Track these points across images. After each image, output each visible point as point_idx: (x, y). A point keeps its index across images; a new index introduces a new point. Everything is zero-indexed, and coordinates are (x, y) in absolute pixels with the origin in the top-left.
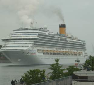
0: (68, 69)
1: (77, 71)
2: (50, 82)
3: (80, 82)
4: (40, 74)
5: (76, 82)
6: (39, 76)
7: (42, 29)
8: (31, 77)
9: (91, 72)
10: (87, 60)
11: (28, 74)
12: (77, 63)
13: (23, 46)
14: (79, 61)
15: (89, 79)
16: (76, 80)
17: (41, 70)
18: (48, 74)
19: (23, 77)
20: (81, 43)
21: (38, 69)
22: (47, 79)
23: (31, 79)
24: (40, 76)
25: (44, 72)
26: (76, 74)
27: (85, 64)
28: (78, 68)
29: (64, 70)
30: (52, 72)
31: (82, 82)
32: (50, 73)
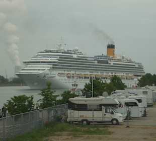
0: (62, 95)
1: (73, 97)
2: (40, 111)
3: (77, 111)
4: (26, 101)
5: (72, 111)
6: (25, 103)
7: (71, 51)
8: (16, 105)
9: (92, 98)
10: (86, 84)
11: (12, 101)
12: (75, 87)
13: (39, 70)
14: (77, 85)
15: (88, 108)
16: (72, 109)
17: (28, 97)
18: (38, 101)
19: (5, 105)
20: (134, 65)
21: (24, 95)
22: (37, 107)
23: (16, 107)
24: (27, 103)
25: (32, 98)
26: (72, 102)
27: (85, 89)
28: (76, 93)
29: (58, 96)
30: (43, 99)
31: (80, 112)
32: (40, 100)
